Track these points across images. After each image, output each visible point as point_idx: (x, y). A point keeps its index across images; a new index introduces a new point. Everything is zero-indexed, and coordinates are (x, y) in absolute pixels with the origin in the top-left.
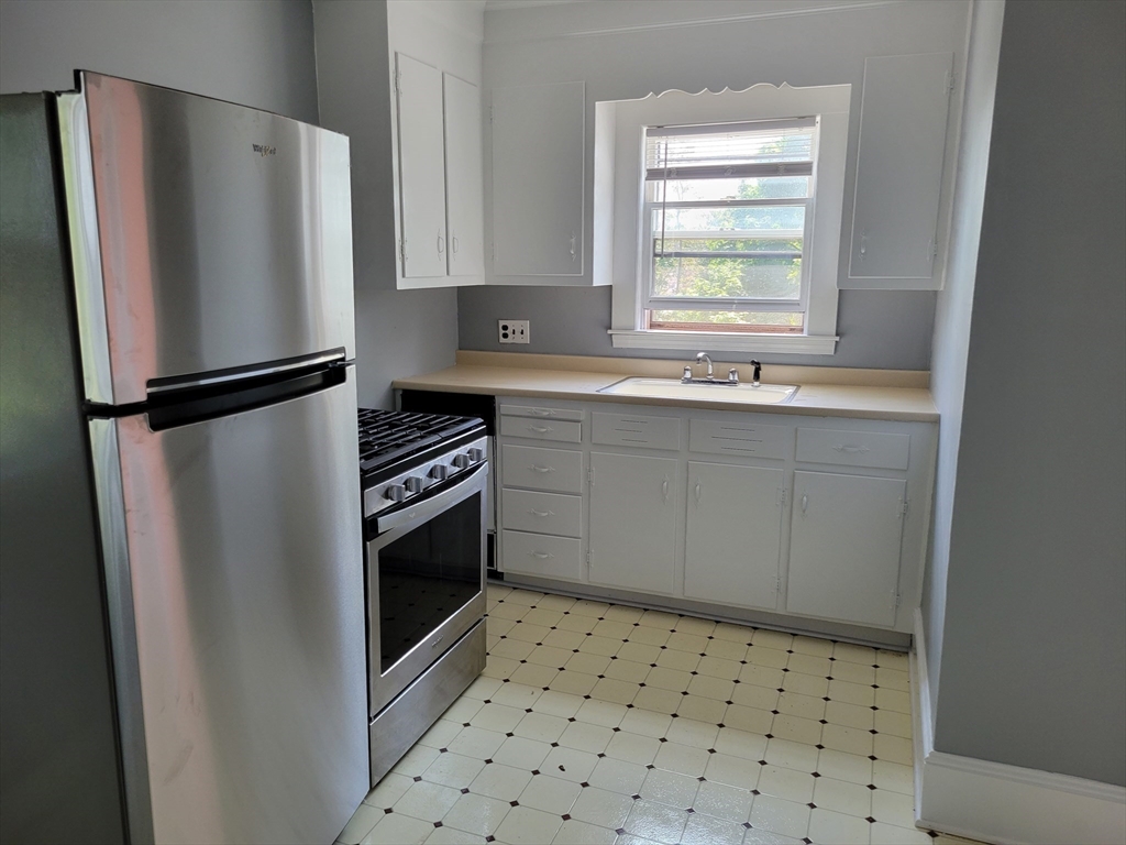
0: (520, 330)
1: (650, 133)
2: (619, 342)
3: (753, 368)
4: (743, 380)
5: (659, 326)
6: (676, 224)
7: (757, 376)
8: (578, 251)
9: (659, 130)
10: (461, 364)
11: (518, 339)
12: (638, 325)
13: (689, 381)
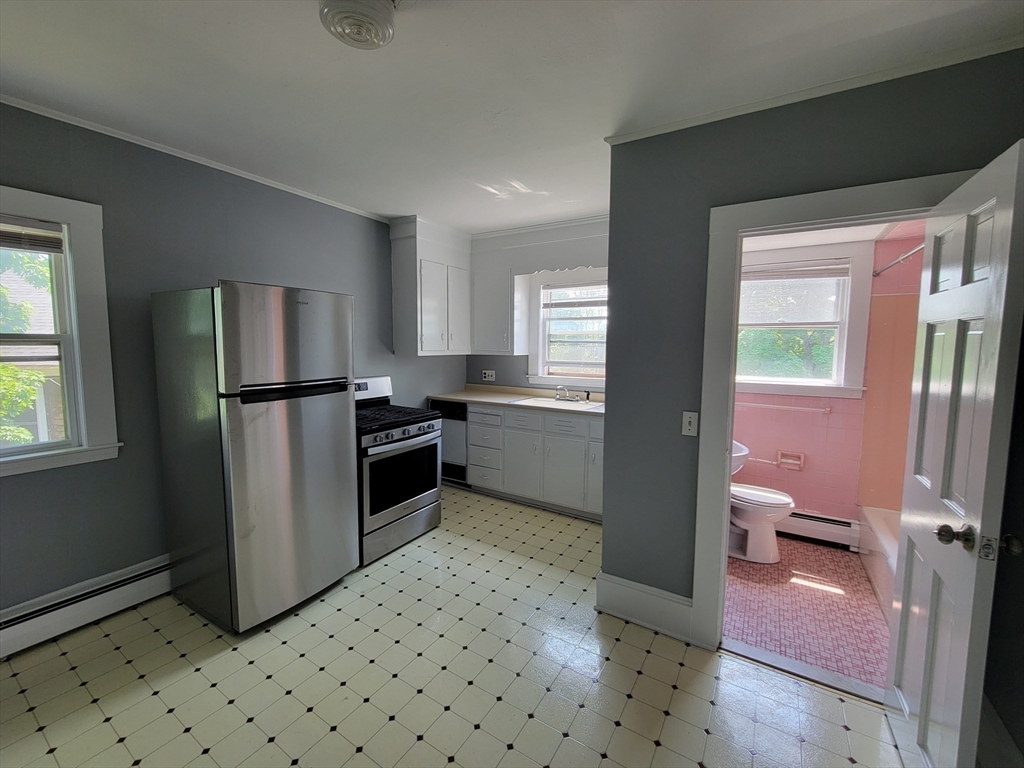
0: (491, 375)
1: (544, 288)
2: (532, 381)
3: (586, 394)
4: (582, 399)
5: (552, 374)
6: (555, 328)
7: (588, 398)
8: (507, 340)
9: (547, 287)
10: (467, 390)
11: (490, 379)
12: (541, 372)
13: (559, 399)
